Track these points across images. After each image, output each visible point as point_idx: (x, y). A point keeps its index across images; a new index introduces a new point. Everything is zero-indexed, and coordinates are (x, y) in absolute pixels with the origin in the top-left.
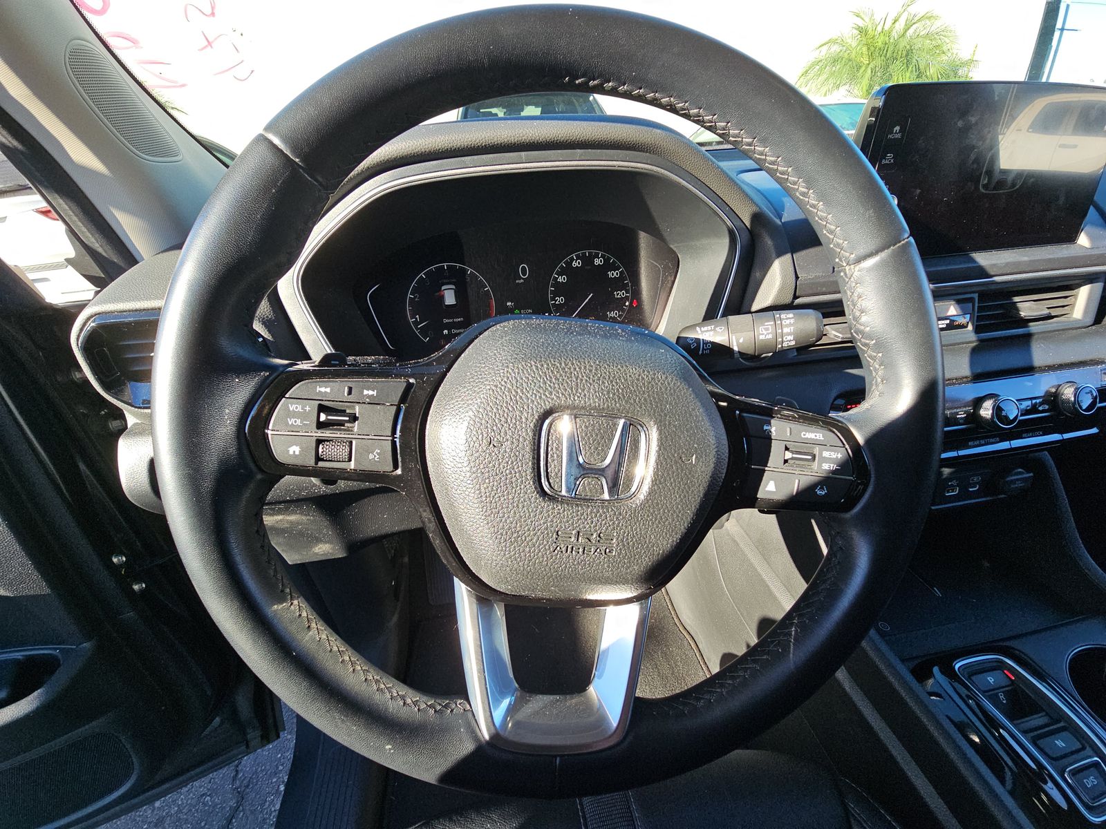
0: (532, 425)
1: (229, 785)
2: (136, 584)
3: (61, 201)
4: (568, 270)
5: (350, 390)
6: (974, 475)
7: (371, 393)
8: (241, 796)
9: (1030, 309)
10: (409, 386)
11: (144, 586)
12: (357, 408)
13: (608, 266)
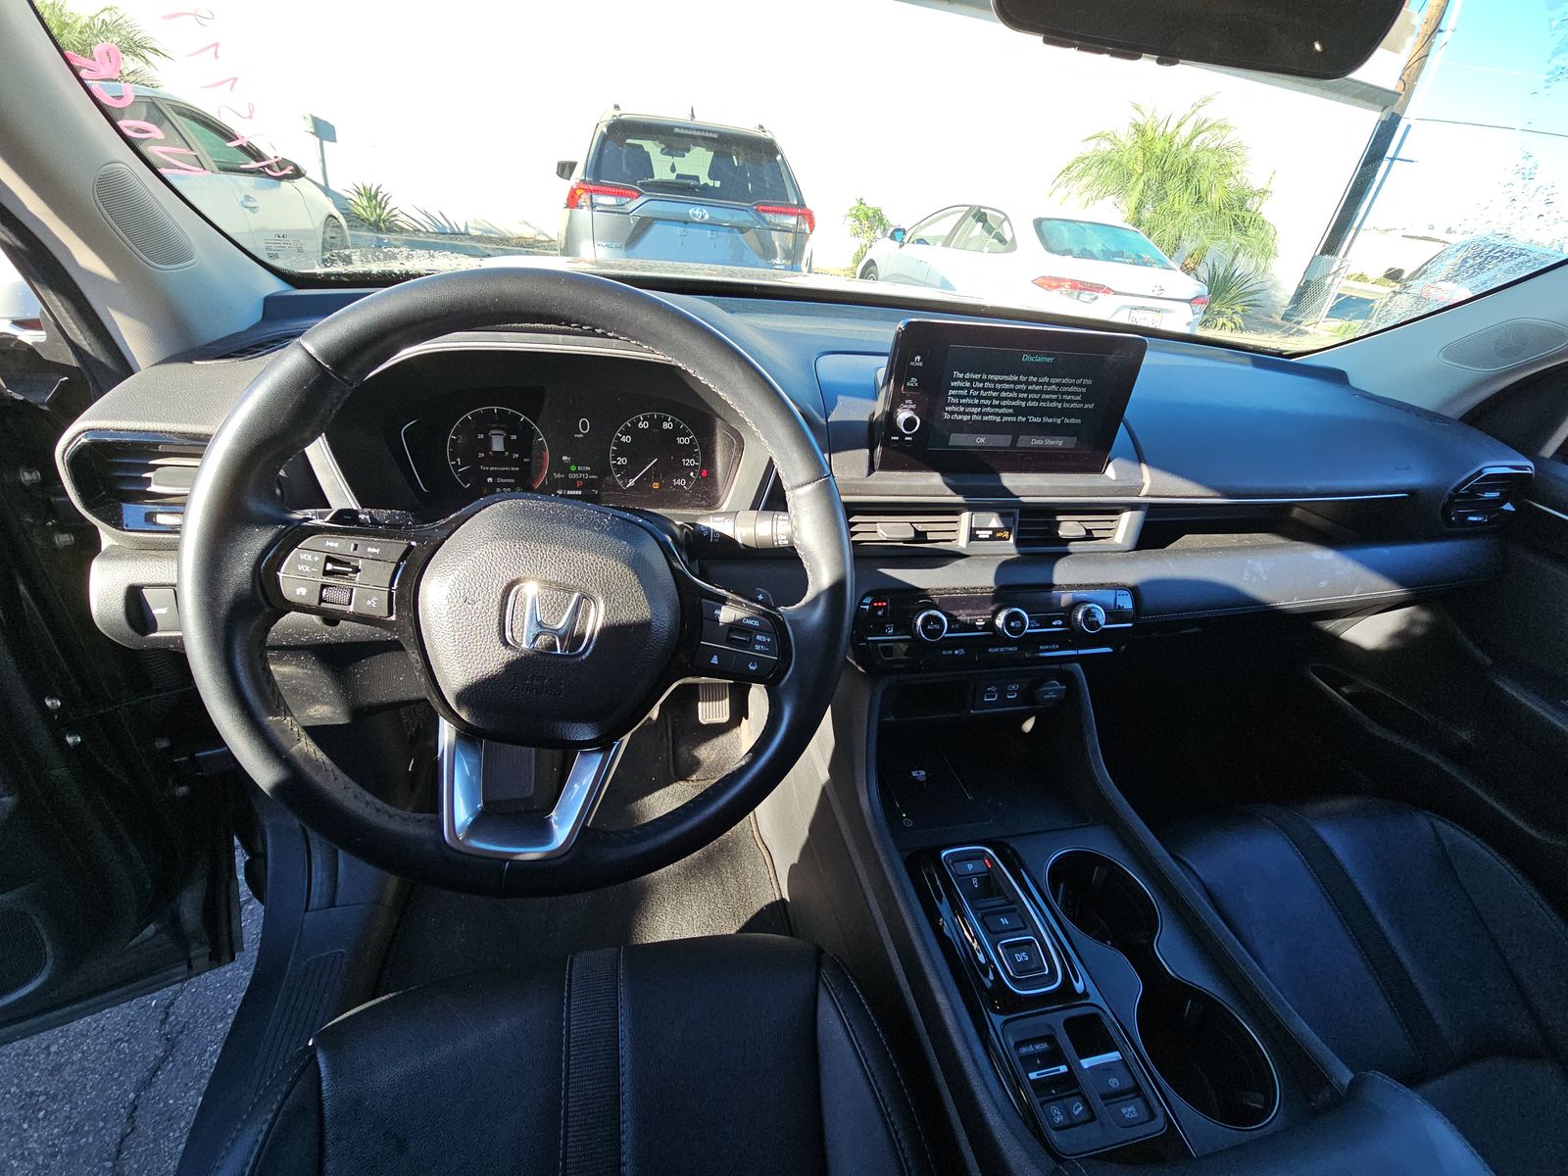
0: (501, 590)
1: (154, 1030)
2: (70, 735)
3: (54, 298)
4: (633, 431)
5: (356, 546)
6: (1012, 684)
7: (374, 550)
8: (171, 1045)
9: (1071, 529)
10: (410, 547)
11: (79, 739)
12: (361, 561)
13: (677, 431)
